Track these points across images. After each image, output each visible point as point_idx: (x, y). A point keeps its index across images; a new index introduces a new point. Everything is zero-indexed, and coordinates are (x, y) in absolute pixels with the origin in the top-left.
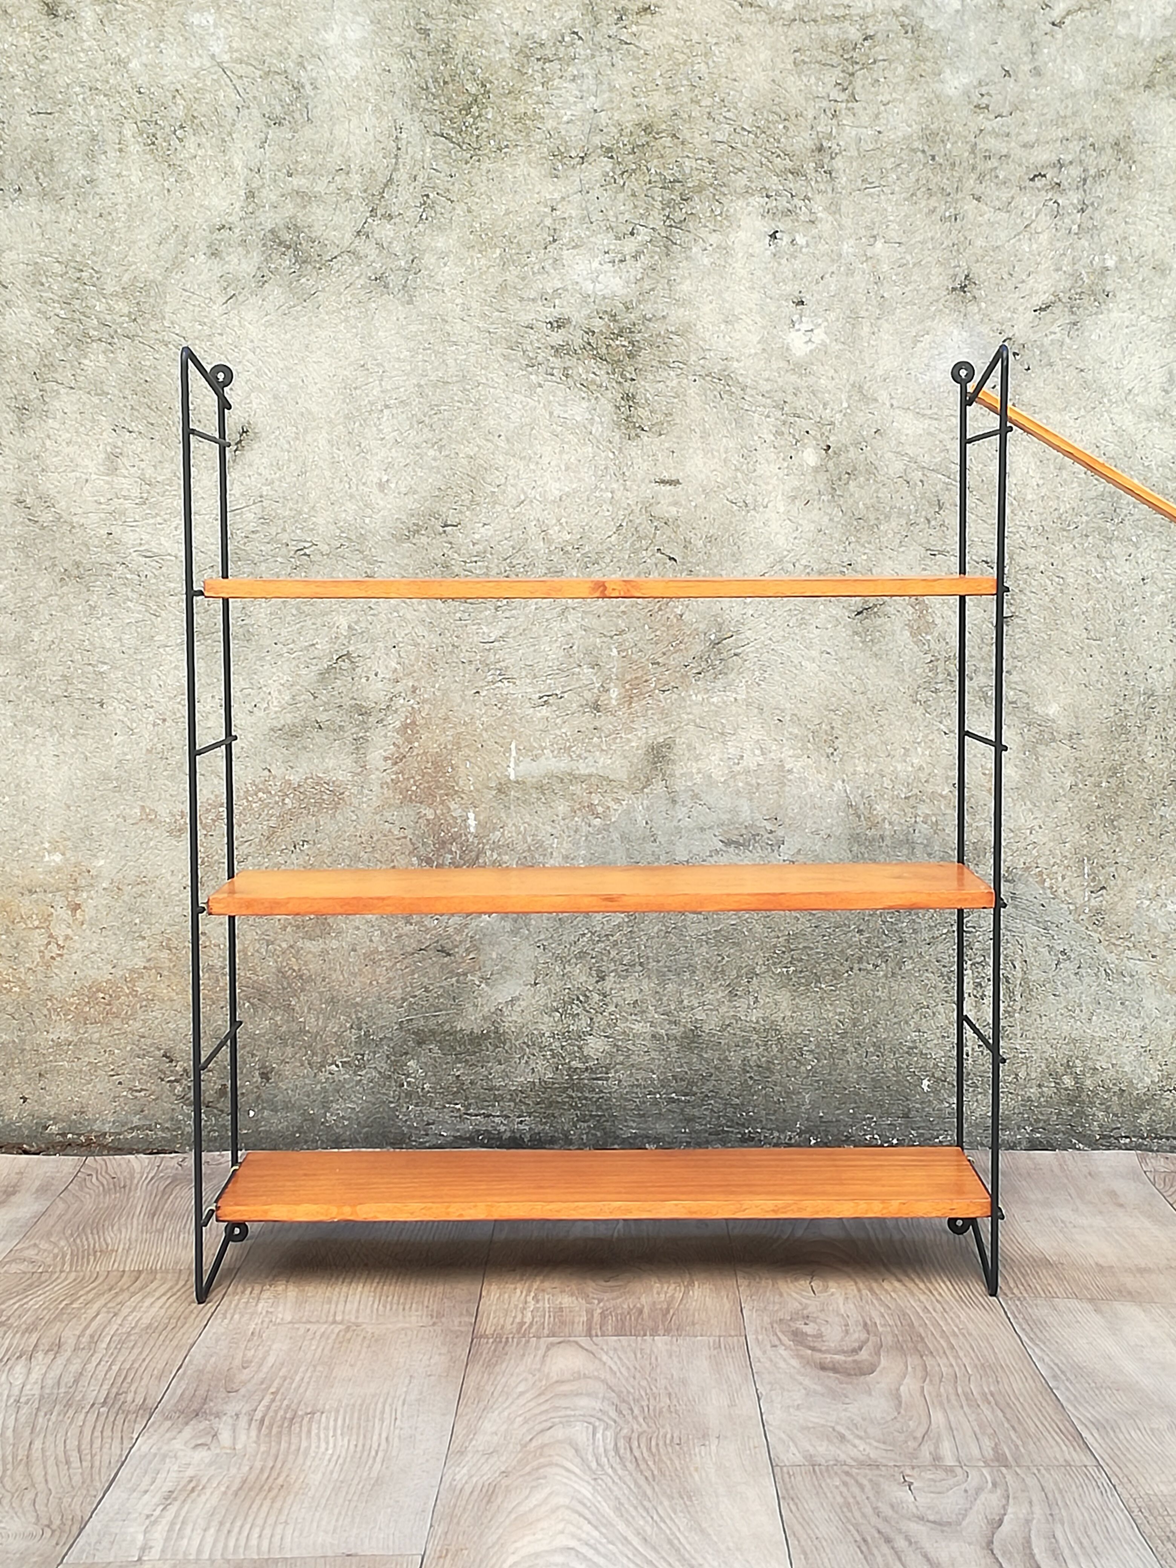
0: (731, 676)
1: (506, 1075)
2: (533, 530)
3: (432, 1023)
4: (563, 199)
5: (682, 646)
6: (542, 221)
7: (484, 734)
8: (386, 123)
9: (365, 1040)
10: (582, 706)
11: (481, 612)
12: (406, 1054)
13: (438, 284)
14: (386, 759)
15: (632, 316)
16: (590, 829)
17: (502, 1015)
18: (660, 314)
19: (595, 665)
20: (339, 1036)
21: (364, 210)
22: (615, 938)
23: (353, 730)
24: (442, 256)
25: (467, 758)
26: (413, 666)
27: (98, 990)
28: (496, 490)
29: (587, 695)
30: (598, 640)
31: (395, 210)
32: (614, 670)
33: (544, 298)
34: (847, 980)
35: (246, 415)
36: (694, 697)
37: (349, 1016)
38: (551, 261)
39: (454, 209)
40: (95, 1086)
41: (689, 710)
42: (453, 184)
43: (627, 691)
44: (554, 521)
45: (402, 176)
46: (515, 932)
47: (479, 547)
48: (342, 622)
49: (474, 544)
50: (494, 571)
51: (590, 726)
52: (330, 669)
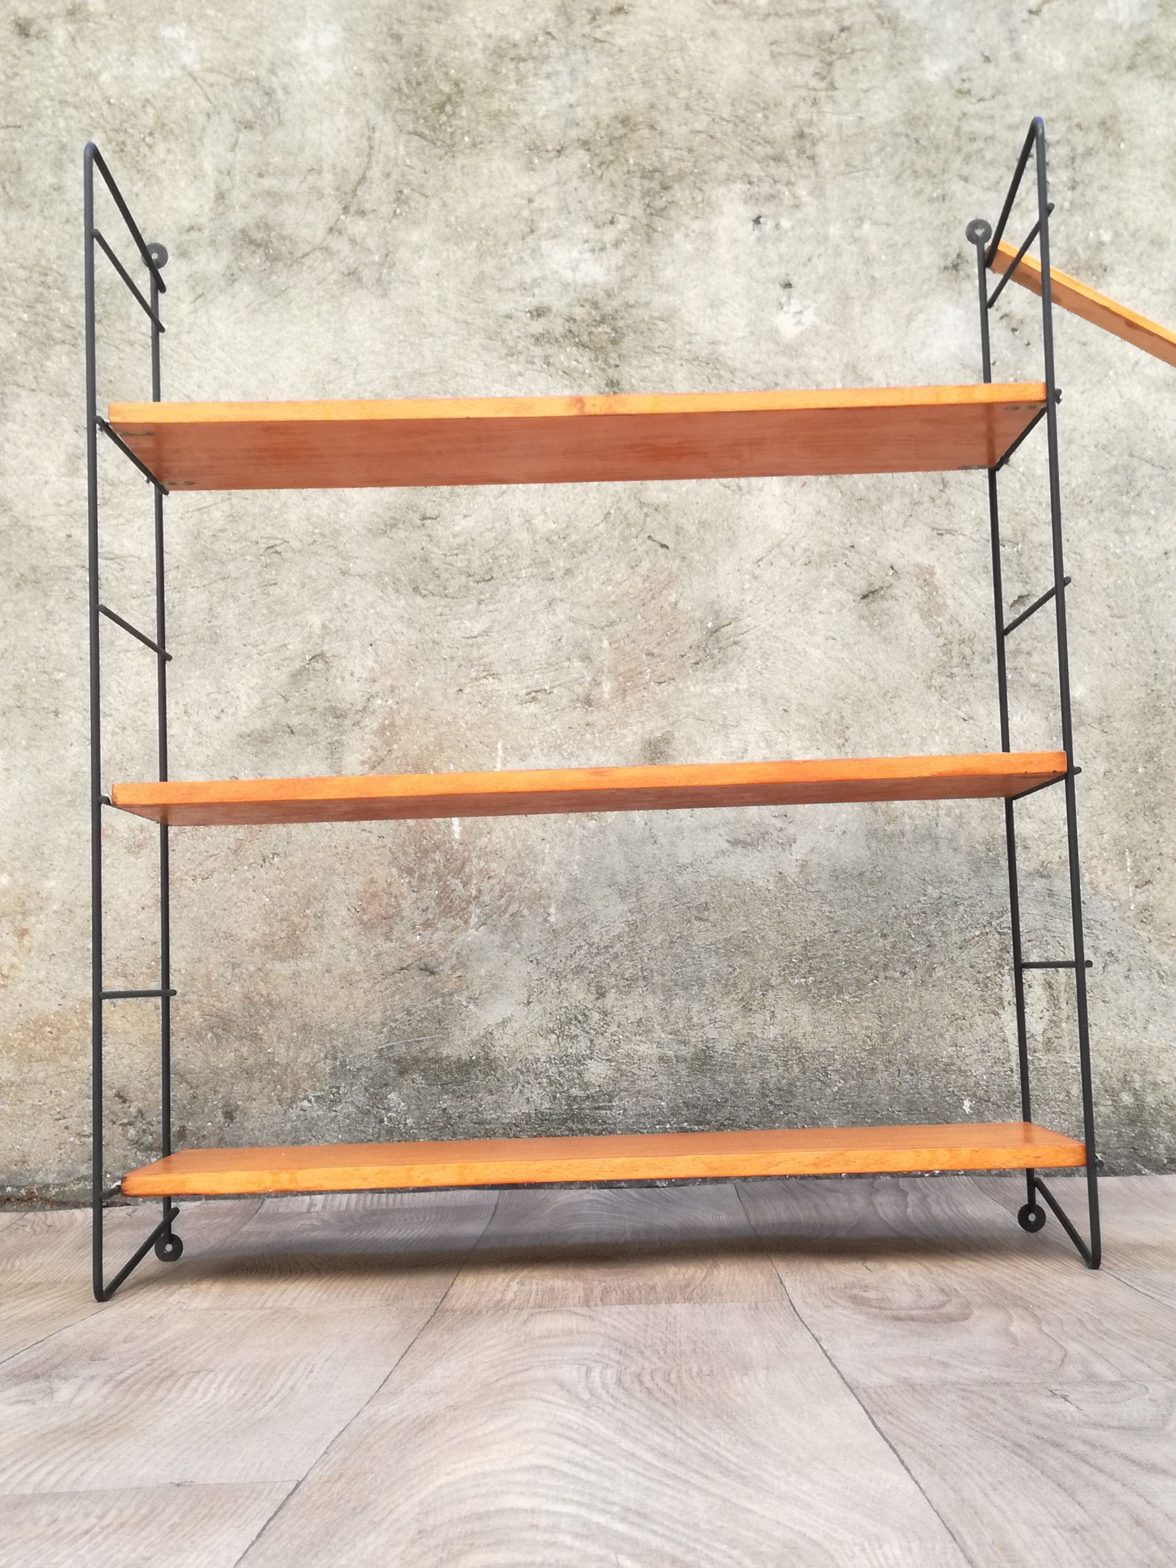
0: (732, 665)
1: (498, 1106)
2: (516, 520)
3: (415, 1050)
4: (540, 191)
5: (678, 636)
6: (519, 213)
7: (469, 734)
8: (358, 124)
9: (341, 1071)
10: (573, 701)
11: (462, 606)
12: (386, 1085)
13: (413, 277)
14: (363, 763)
15: (614, 303)
16: (585, 832)
17: (492, 1039)
18: (643, 300)
19: (586, 658)
20: (311, 1067)
21: (336, 207)
22: (615, 949)
23: (328, 734)
24: (417, 250)
25: (451, 760)
26: (391, 664)
27: (46, 1024)
29: (579, 690)
30: (588, 633)
31: (368, 206)
32: (606, 662)
33: (523, 287)
34: (873, 990)
36: (692, 688)
37: (324, 1045)
38: (529, 252)
39: (428, 204)
40: (38, 1132)
41: (687, 702)
42: (428, 180)
43: (620, 684)
44: (538, 511)
45: (375, 173)
46: (505, 946)
47: (460, 540)
48: (316, 620)
49: (454, 536)
50: (476, 564)
51: (582, 722)
52: (302, 670)
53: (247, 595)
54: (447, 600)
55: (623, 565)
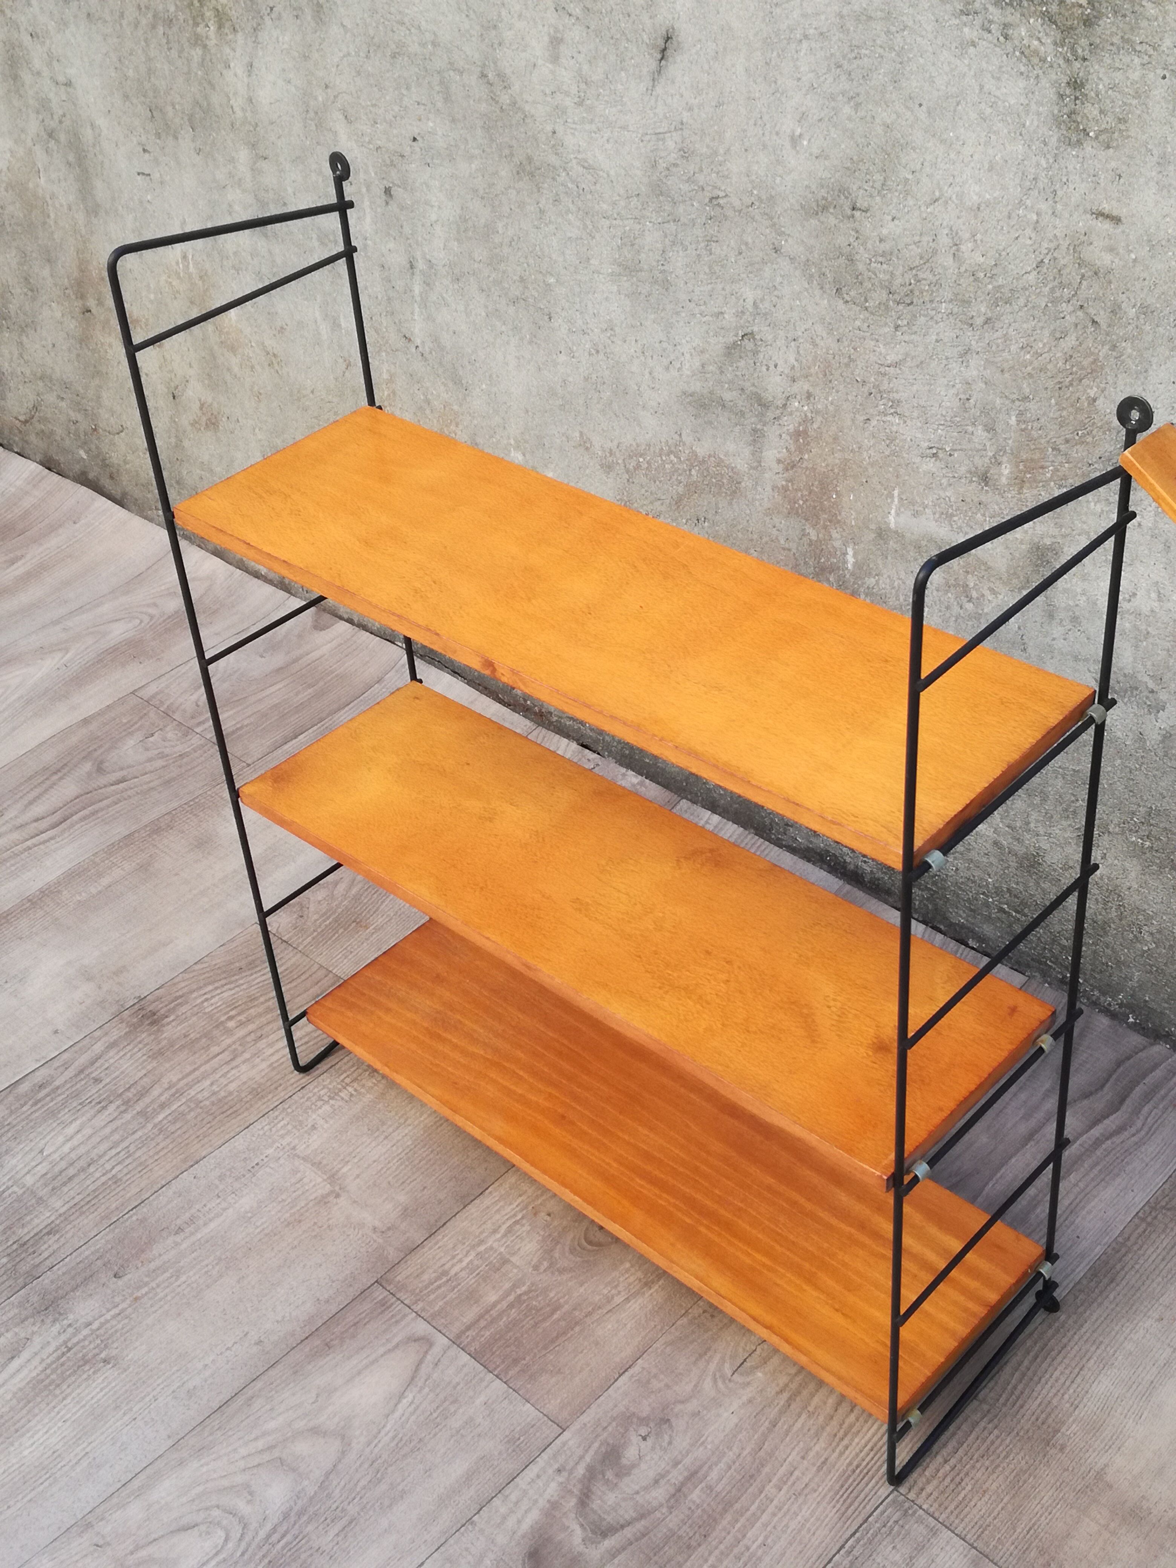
2: (944, 240)
7: (870, 470)
10: (971, 473)
11: (880, 327)
14: (779, 461)
19: (990, 429)
23: (753, 420)
25: (852, 490)
26: (809, 368)
28: (910, 177)
29: (978, 461)
30: (998, 401)
32: (1010, 442)
35: (670, 17)
43: (1020, 471)
44: (967, 235)
47: (886, 246)
48: (750, 295)
49: (881, 241)
50: (899, 281)
51: (976, 500)
52: (735, 345)
53: (694, 246)
54: (867, 314)
55: (1046, 333)
